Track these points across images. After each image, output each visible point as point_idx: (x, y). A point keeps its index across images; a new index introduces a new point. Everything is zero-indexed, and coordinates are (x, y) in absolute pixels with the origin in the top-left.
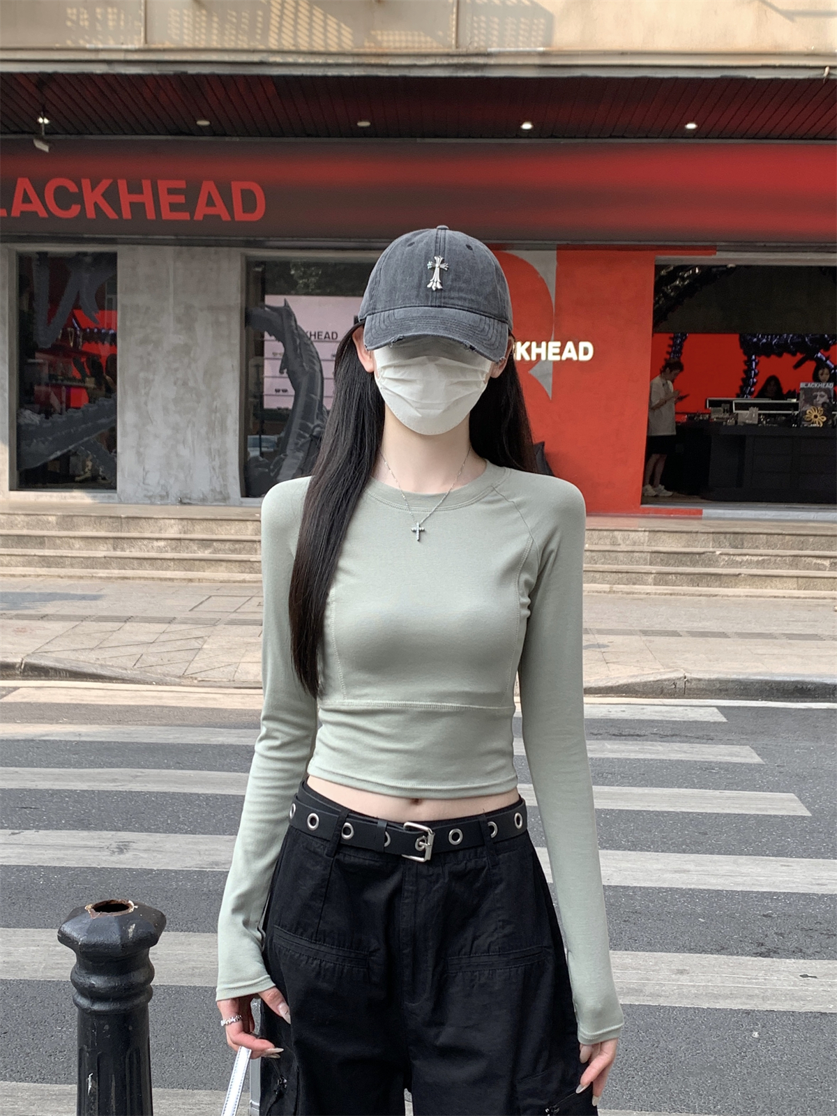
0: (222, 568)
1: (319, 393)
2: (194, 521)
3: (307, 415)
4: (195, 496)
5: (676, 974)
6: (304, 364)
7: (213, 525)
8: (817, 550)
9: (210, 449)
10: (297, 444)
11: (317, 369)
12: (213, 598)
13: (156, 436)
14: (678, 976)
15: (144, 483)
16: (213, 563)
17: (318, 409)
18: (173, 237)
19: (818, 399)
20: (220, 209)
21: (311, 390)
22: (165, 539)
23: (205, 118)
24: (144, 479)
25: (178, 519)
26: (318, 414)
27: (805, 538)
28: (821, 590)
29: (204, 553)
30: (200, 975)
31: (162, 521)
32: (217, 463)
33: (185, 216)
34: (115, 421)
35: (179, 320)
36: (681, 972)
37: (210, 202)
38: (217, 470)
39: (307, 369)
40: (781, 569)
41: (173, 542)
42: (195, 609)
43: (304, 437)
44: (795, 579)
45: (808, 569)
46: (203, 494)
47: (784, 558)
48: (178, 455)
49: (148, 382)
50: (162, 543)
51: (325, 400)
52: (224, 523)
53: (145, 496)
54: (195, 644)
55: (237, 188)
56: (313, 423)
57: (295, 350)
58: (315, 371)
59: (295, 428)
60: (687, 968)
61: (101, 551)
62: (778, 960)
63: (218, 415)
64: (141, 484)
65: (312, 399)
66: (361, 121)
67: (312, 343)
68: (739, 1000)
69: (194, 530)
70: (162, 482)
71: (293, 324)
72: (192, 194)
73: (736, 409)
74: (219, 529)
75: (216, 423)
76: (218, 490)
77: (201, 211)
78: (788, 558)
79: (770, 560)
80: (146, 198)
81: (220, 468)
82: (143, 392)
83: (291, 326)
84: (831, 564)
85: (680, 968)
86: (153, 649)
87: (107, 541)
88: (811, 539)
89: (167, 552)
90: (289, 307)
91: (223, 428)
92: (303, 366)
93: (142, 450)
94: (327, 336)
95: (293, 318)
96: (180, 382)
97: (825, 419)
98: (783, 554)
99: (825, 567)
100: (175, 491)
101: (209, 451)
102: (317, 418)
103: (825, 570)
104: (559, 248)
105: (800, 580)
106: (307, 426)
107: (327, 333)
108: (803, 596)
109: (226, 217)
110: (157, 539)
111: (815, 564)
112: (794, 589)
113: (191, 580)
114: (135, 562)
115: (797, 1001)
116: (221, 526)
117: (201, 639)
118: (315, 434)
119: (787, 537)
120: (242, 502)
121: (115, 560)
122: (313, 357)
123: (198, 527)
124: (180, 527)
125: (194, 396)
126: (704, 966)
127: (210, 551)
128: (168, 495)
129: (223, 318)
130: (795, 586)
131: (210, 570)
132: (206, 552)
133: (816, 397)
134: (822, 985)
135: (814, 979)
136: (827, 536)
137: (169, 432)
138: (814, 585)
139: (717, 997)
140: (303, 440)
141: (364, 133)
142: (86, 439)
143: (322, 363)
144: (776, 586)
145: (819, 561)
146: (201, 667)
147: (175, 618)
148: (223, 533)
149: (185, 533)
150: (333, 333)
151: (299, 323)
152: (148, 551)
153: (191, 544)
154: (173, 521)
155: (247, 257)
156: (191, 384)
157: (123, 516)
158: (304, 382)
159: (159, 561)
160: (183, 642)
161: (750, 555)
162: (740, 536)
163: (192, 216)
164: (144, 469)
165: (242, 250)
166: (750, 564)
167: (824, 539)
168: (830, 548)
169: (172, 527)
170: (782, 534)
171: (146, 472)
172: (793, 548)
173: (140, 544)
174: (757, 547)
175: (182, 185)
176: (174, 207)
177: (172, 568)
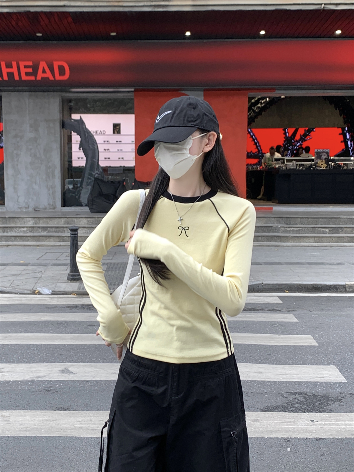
0: (52, 240)
1: (97, 159)
2: (40, 219)
3: (92, 169)
4: (41, 207)
5: (253, 422)
6: (90, 145)
7: (48, 220)
8: (323, 224)
9: (47, 185)
10: (87, 182)
12: (48, 253)
13: (23, 180)
14: (255, 423)
15: (17, 202)
16: (48, 237)
17: (97, 167)
18: (27, 88)
19: (323, 156)
20: (49, 75)
21: (93, 157)
22: (27, 227)
23: (40, 32)
24: (17, 200)
25: (33, 218)
27: (317, 219)
28: (325, 242)
29: (44, 233)
30: (29, 431)
31: (25, 219)
32: (51, 192)
33: (32, 78)
34: (3, 173)
35: (31, 126)
36: (256, 421)
37: (44, 71)
39: (91, 147)
40: (307, 233)
41: (30, 228)
42: (40, 259)
44: (314, 238)
45: (319, 233)
46: (45, 206)
47: (308, 229)
48: (33, 188)
49: (18, 155)
50: (25, 229)
51: (99, 162)
52: (53, 219)
53: (19, 208)
54: (38, 275)
55: (56, 65)
56: (94, 172)
57: (86, 139)
58: (95, 148)
59: (87, 175)
60: (259, 419)
62: (300, 413)
63: (51, 169)
64: (16, 202)
65: (94, 161)
66: (112, 32)
67: (93, 136)
68: (282, 433)
69: (40, 222)
70: (26, 201)
71: (84, 127)
72: (35, 68)
73: (286, 162)
74: (50, 221)
75: (50, 173)
76: (51, 204)
77: (40, 75)
78: (310, 229)
79: (302, 229)
80: (14, 70)
81: (52, 194)
82: (16, 160)
84: (329, 231)
85: (255, 419)
86: (19, 278)
88: (320, 220)
89: (28, 233)
90: (82, 119)
91: (54, 176)
93: (16, 186)
94: (101, 132)
95: (84, 125)
96: (33, 155)
97: (326, 165)
98: (308, 227)
100: (32, 205)
102: (96, 170)
103: (327, 233)
104: (205, 90)
105: (316, 238)
107: (101, 131)
108: (317, 245)
109: (51, 78)
110: (23, 227)
112: (313, 242)
113: (38, 246)
114: (13, 238)
115: (308, 433)
116: (51, 220)
117: (41, 273)
118: (95, 177)
119: (310, 219)
120: (61, 209)
121: (4, 237)
122: (94, 142)
123: (41, 221)
124: (33, 221)
125: (39, 161)
126: (267, 418)
127: (47, 232)
128: (28, 206)
129: (52, 125)
130: (314, 241)
131: (46, 241)
132: (45, 232)
133: (322, 155)
134: (320, 425)
135: (316, 422)
136: (327, 218)
137: (28, 178)
138: (322, 240)
139: (272, 432)
140: (90, 180)
141: (114, 38)
143: (98, 144)
144: (305, 241)
145: (323, 230)
147: (29, 263)
148: (52, 224)
149: (36, 224)
150: (103, 131)
151: (86, 127)
152: (19, 233)
153: (39, 229)
154: (30, 219)
155: (62, 96)
156: (38, 155)
157: (7, 217)
158: (90, 154)
159: (24, 237)
160: (33, 274)
161: (293, 227)
162: (289, 219)
163: (36, 78)
164: (17, 195)
165: (59, 93)
166: (293, 231)
167: (326, 220)
168: (328, 224)
169: (30, 221)
170: (307, 218)
171: (18, 197)
172: (312, 224)
173: (15, 229)
174: (296, 224)
175: (31, 63)
176: (27, 74)
177: (30, 240)
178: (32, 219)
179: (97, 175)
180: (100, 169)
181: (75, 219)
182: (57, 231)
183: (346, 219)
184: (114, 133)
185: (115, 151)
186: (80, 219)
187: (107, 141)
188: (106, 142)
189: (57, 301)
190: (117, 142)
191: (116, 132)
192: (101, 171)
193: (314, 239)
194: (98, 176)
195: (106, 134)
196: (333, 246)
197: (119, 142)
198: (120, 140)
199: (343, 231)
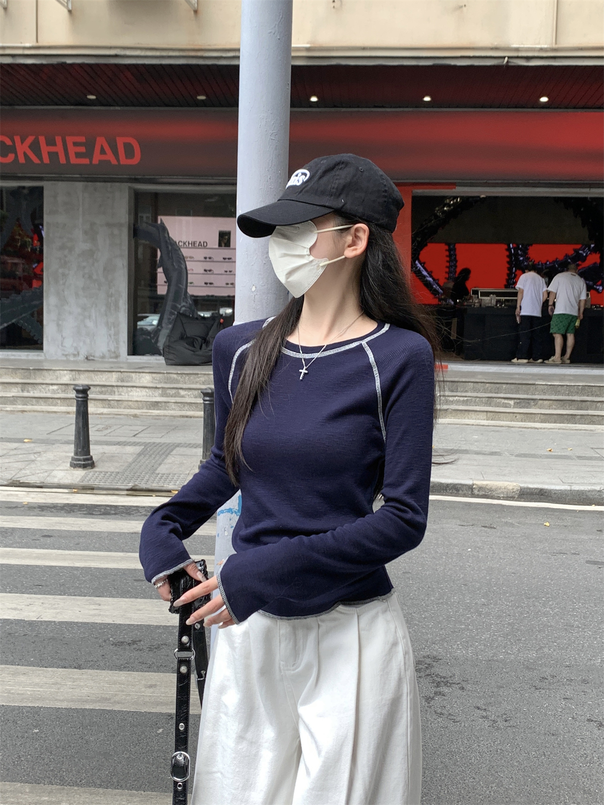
1: (185, 283)
2: (80, 372)
3: (176, 299)
4: (97, 354)
6: (174, 263)
7: (92, 374)
9: (108, 322)
10: (169, 319)
11: (183, 267)
13: (70, 313)
15: (62, 346)
17: (184, 295)
18: (78, 176)
20: (110, 157)
21: (179, 281)
22: (57, 384)
23: (92, 94)
24: (62, 343)
26: (184, 298)
28: (504, 421)
31: (58, 372)
32: (112, 332)
33: (86, 161)
34: (42, 304)
35: (86, 233)
37: (103, 152)
38: (112, 337)
39: (176, 267)
41: (63, 386)
43: (174, 314)
44: (485, 413)
45: (498, 407)
46: (103, 354)
48: (85, 326)
49: (65, 276)
50: (55, 387)
51: (188, 288)
52: (99, 373)
53: (63, 355)
54: (32, 457)
55: (120, 142)
56: (180, 305)
57: (168, 254)
59: (168, 308)
61: (14, 392)
63: (113, 298)
64: (60, 347)
65: (180, 288)
66: (199, 95)
67: (180, 249)
69: (80, 378)
70: (75, 345)
71: (166, 235)
72: (90, 146)
73: (481, 296)
75: (112, 304)
76: (113, 350)
77: (97, 158)
78: (484, 399)
79: (471, 400)
80: (59, 148)
81: (114, 335)
82: (61, 282)
83: (165, 237)
87: (18, 385)
89: (59, 393)
90: (163, 224)
91: (117, 308)
92: (173, 265)
93: (60, 322)
94: (200, 244)
95: (167, 232)
96: (87, 276)
98: (481, 396)
99: (510, 405)
100: (83, 351)
101: (107, 324)
102: (183, 301)
103: (510, 407)
105: (489, 414)
106: (176, 307)
107: (200, 242)
108: (487, 424)
109: (114, 162)
110: (52, 384)
111: (503, 403)
114: (34, 400)
117: (38, 454)
118: (181, 312)
120: (127, 359)
121: (20, 399)
122: (180, 258)
123: (82, 376)
124: (71, 376)
125: (96, 285)
128: (78, 353)
129: (116, 232)
130: (485, 417)
136: (515, 384)
137: (79, 310)
140: (173, 316)
141: (203, 104)
142: (24, 315)
143: (187, 263)
144: (472, 418)
145: (506, 401)
146: (26, 473)
149: (74, 380)
150: (204, 242)
151: (170, 235)
152: (46, 393)
154: (65, 372)
155: (133, 190)
156: (95, 277)
157: (31, 368)
158: (174, 276)
159: (51, 400)
160: (25, 455)
161: (458, 396)
162: (456, 384)
163: (91, 162)
164: (62, 336)
165: (130, 184)
166: (458, 402)
167: (513, 387)
168: (517, 392)
169: (65, 376)
170: (484, 382)
171: (64, 339)
172: (491, 392)
173: (40, 387)
174: (466, 391)
175: (82, 139)
176: (78, 155)
177: (59, 405)
178: (69, 372)
179: (184, 309)
180: (189, 300)
181: (133, 375)
182: (102, 391)
183: (546, 387)
184: (220, 245)
185: (220, 273)
186: (142, 374)
187: (210, 258)
188: (208, 259)
189: (32, 498)
190: (224, 259)
191: (223, 245)
192: (190, 302)
193: (487, 415)
194: (185, 311)
195: (208, 246)
196: (512, 427)
197: (227, 260)
198: (229, 257)
199: (537, 404)
